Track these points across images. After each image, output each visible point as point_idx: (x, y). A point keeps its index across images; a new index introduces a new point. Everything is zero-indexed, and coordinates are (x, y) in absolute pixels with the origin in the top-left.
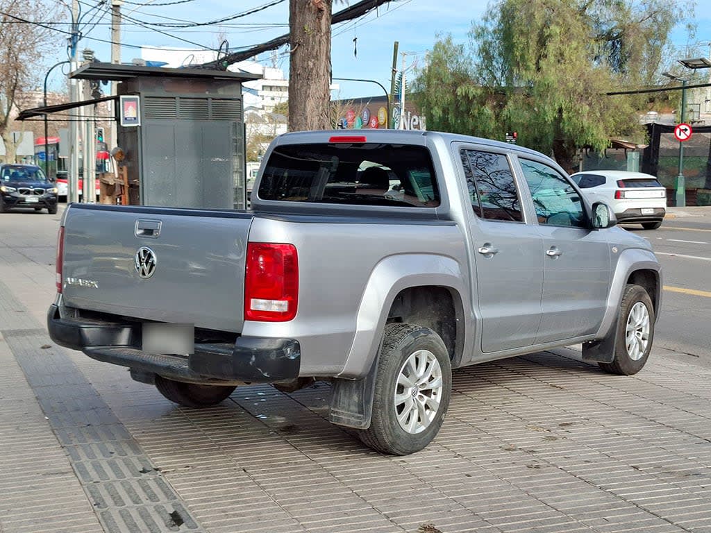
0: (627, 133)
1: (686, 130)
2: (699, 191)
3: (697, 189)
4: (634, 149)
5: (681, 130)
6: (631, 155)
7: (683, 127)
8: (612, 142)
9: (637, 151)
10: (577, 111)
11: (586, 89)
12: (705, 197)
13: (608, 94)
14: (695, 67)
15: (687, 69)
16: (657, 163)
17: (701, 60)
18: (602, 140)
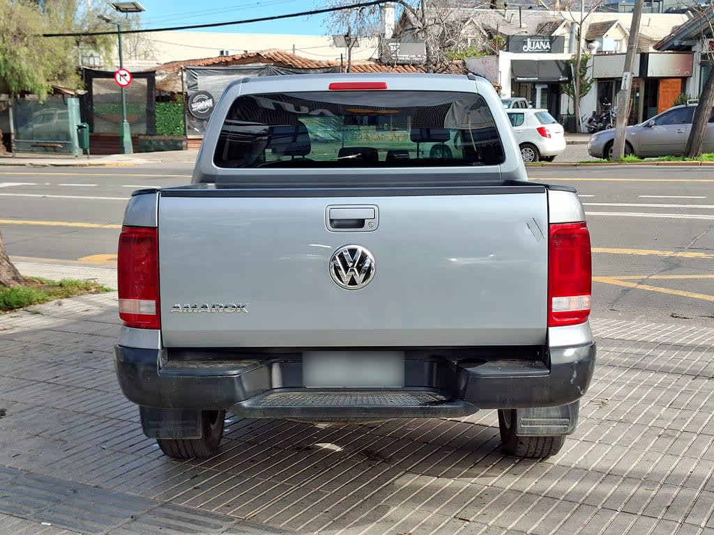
0: (62, 77)
1: (125, 75)
2: (141, 137)
3: (139, 135)
4: (72, 95)
5: (121, 76)
6: (71, 101)
7: (122, 72)
8: (53, 87)
9: (76, 97)
10: (13, 53)
11: (18, 29)
12: (147, 143)
13: (45, 35)
14: (126, 11)
15: (119, 13)
16: (92, 109)
17: (133, 4)
18: (41, 85)
